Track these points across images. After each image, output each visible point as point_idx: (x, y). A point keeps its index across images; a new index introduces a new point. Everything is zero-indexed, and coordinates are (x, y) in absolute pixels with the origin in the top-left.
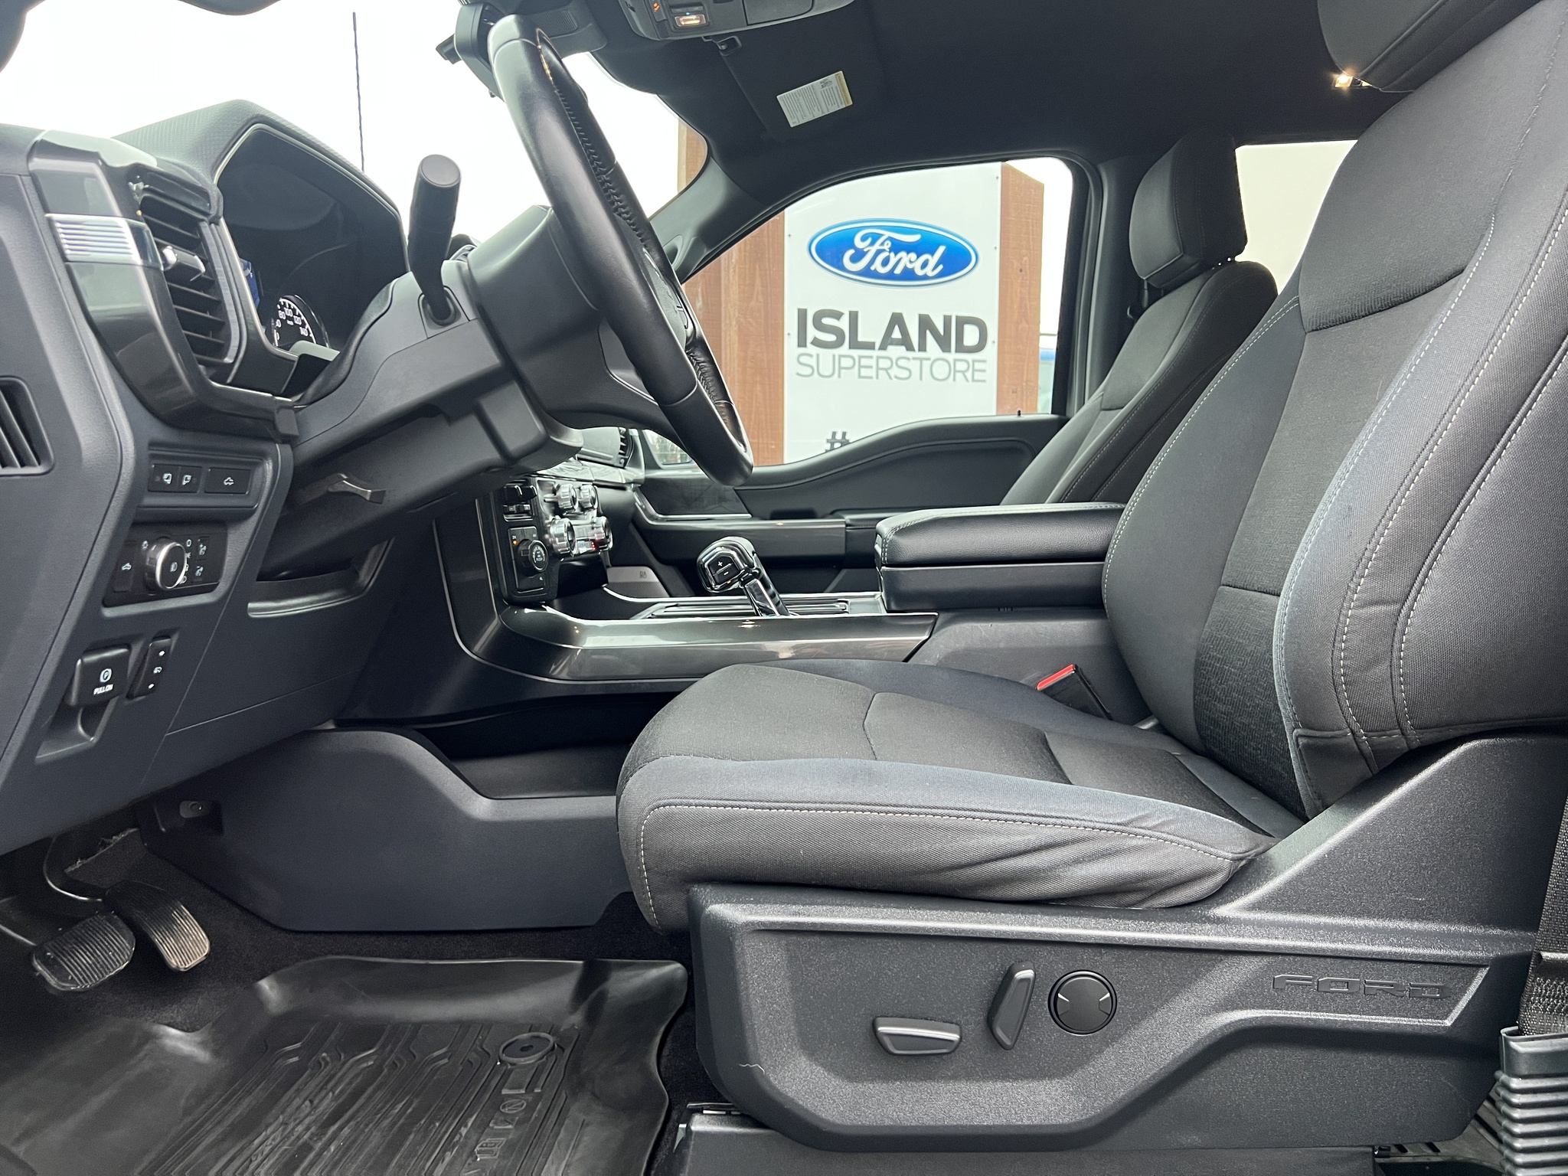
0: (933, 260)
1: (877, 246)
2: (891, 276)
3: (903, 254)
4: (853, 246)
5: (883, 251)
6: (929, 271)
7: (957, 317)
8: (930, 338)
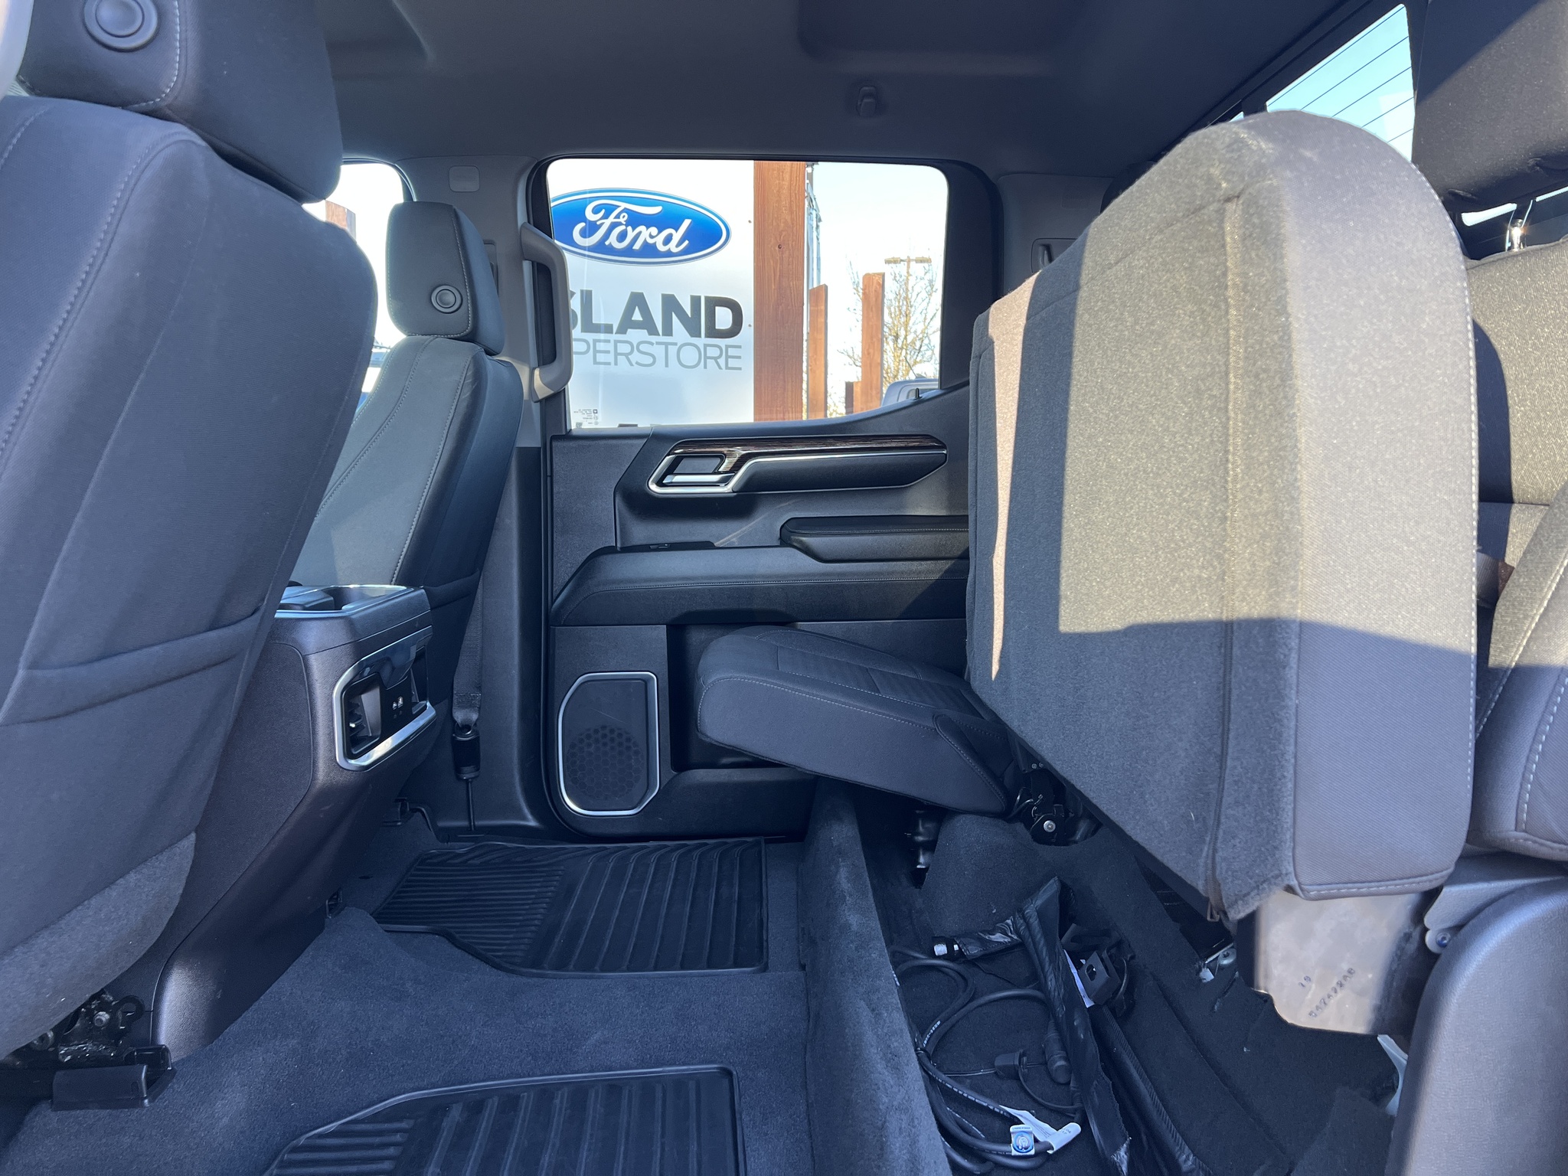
0: (677, 236)
1: (611, 219)
2: (628, 252)
3: (642, 228)
4: (584, 220)
5: (620, 224)
6: (672, 246)
8: (676, 322)
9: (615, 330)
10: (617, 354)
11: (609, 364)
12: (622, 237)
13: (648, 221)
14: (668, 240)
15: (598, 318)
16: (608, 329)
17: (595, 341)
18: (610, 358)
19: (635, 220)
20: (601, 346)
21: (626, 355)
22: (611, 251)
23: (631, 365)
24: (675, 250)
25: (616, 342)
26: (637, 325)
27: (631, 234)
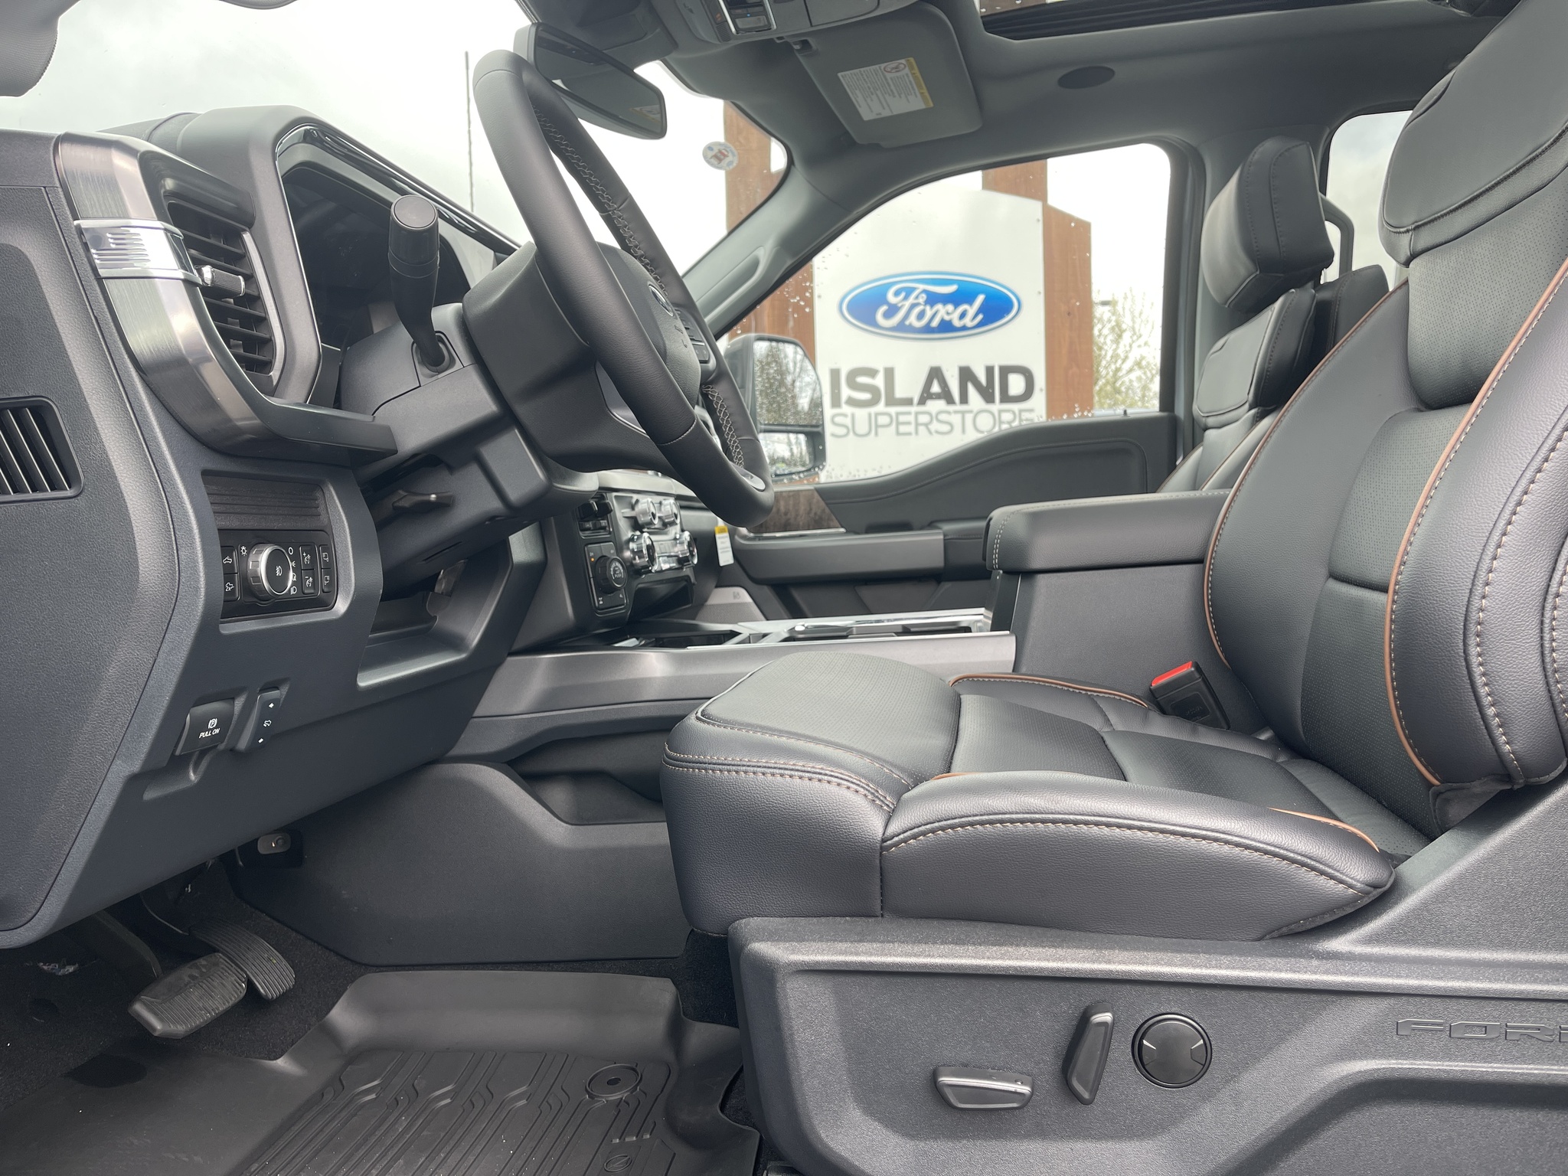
0: (972, 310)
1: (911, 300)
2: (927, 329)
3: (939, 306)
4: (885, 301)
5: (917, 304)
6: (968, 321)
8: (971, 390)
9: (916, 401)
10: (917, 424)
11: (909, 434)
12: (921, 315)
13: (945, 299)
14: (963, 316)
15: (899, 393)
16: (908, 402)
17: (898, 414)
18: (911, 428)
19: (933, 299)
20: (902, 418)
21: (926, 425)
22: (912, 329)
23: (930, 433)
24: (970, 324)
25: (917, 414)
26: (938, 396)
27: (929, 313)
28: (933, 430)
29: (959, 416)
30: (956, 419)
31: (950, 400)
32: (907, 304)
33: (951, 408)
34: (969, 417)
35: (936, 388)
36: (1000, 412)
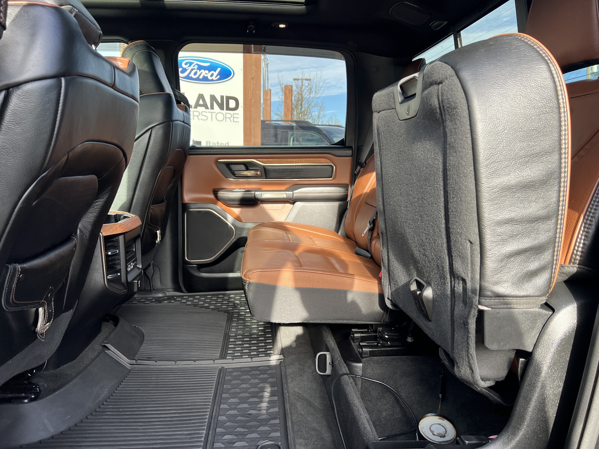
0: (215, 74)
2: (198, 79)
3: (203, 71)
4: (182, 67)
5: (194, 69)
6: (214, 78)
7: (226, 97)
8: (215, 105)
9: (193, 107)
12: (195, 74)
13: (205, 68)
14: (212, 75)
19: (200, 68)
21: (197, 116)
22: (191, 78)
24: (215, 79)
26: (202, 106)
27: (199, 73)
28: (200, 119)
29: (210, 113)
30: (209, 115)
31: (207, 108)
32: (190, 68)
33: (207, 110)
34: (214, 115)
35: (201, 102)
36: (226, 113)
